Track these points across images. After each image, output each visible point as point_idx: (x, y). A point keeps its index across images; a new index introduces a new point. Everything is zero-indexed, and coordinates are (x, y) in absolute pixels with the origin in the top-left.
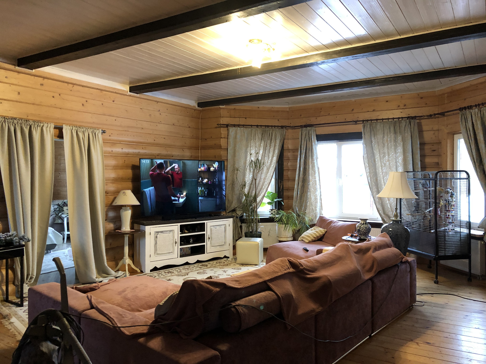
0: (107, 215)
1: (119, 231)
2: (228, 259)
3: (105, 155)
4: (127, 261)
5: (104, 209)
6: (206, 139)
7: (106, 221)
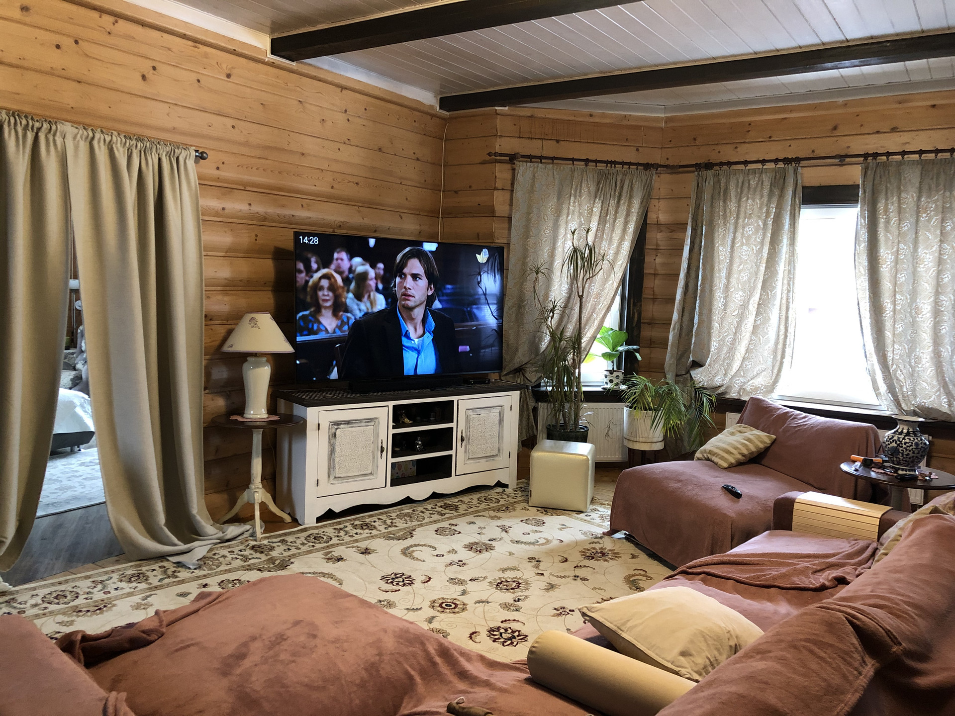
0: (208, 374)
1: (240, 419)
2: (506, 489)
3: (204, 219)
4: (258, 494)
5: (201, 361)
6: (456, 192)
7: (207, 391)
